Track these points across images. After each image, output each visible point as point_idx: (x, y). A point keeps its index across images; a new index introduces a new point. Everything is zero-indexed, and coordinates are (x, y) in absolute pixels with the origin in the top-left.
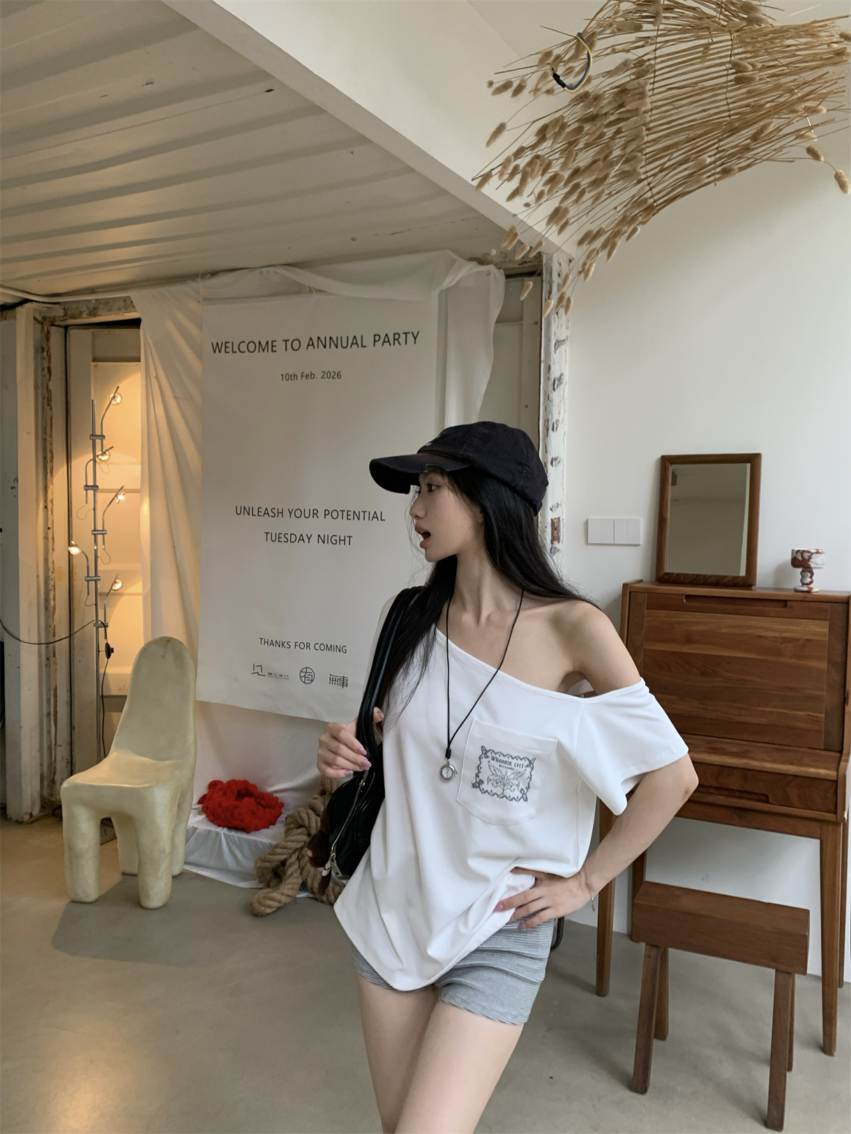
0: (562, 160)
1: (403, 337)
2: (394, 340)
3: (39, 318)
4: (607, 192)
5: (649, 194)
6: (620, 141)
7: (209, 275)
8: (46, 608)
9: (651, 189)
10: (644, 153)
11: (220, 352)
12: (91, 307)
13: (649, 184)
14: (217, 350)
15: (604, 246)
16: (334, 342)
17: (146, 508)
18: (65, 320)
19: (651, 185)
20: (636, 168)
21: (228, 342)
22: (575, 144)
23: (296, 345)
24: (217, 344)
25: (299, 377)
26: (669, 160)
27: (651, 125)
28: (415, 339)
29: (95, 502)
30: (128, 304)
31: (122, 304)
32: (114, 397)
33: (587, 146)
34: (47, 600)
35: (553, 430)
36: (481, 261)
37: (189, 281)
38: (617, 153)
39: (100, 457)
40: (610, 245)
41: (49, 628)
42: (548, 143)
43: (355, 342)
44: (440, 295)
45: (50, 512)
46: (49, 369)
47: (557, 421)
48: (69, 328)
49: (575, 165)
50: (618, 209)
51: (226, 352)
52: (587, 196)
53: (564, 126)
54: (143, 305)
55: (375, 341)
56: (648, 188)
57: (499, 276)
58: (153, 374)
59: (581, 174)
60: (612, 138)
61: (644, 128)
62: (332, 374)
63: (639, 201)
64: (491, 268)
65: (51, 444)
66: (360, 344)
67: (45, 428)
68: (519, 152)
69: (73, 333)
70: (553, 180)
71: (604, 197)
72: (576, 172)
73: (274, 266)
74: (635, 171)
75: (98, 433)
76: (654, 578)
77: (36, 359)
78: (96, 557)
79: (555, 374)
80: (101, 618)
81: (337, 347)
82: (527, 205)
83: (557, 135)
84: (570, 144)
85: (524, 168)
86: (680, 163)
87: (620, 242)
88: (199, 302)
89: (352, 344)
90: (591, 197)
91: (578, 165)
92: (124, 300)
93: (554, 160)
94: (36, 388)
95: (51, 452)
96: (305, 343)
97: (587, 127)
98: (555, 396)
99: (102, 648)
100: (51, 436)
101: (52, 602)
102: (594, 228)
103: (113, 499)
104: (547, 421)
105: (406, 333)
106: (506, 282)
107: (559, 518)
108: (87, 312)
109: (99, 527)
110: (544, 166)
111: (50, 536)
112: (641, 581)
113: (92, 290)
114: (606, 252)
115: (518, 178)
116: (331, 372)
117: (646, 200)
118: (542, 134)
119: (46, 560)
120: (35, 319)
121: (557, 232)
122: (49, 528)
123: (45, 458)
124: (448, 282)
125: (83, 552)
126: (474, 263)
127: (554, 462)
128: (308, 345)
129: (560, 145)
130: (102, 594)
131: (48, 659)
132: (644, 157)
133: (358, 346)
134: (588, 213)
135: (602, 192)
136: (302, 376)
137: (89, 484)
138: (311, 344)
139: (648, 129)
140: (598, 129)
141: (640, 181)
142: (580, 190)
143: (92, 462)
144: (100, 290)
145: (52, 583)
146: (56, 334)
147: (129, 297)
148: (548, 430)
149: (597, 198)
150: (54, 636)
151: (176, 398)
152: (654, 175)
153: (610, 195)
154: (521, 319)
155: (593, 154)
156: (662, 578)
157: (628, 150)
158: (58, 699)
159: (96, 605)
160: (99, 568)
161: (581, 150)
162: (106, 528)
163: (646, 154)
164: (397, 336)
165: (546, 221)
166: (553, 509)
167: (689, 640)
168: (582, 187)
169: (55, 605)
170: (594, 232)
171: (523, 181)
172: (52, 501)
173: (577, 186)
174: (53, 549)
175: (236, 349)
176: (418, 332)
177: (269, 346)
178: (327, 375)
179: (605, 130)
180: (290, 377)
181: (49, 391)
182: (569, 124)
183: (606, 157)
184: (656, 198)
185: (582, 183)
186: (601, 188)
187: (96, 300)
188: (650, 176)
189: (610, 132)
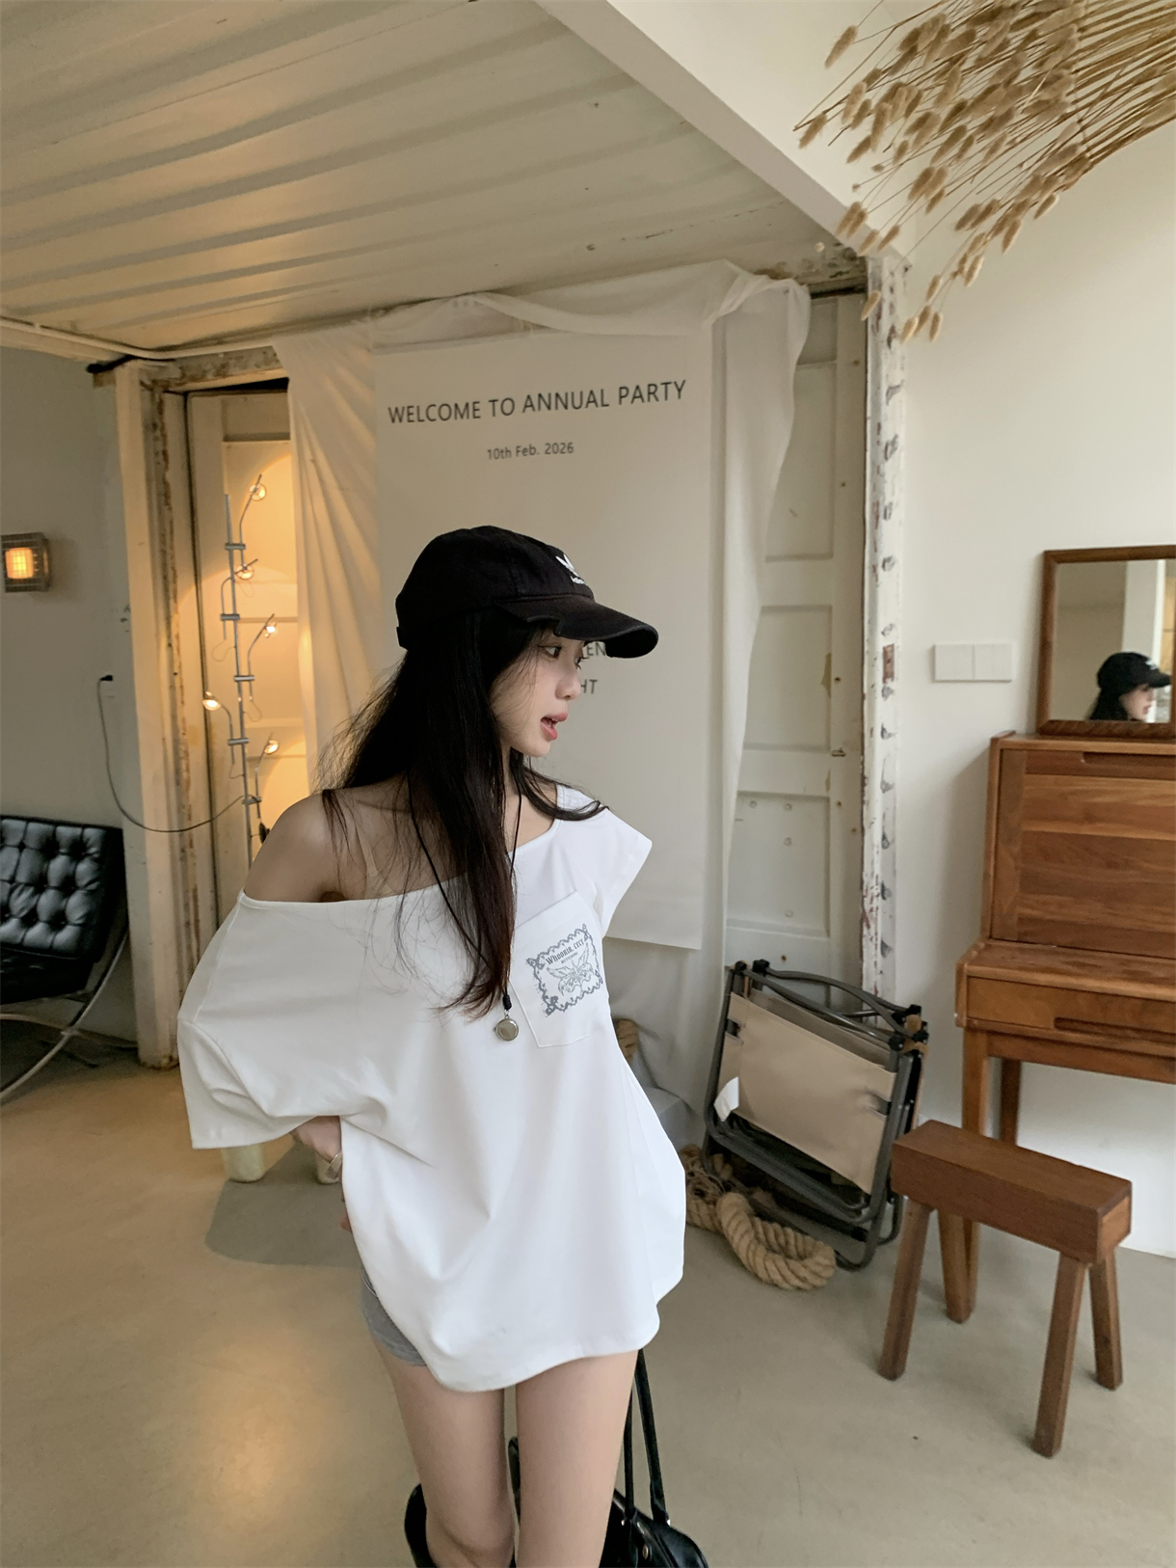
0: (939, 90)
1: (661, 389)
2: (649, 393)
3: (148, 383)
4: (1009, 138)
5: (1080, 138)
6: (1034, 53)
7: (381, 312)
8: (178, 783)
9: (1083, 129)
10: (1074, 70)
11: (401, 420)
12: (218, 363)
13: (1080, 121)
14: (397, 419)
15: (998, 229)
16: (562, 401)
17: (306, 642)
18: (184, 383)
19: (1084, 123)
20: (1060, 95)
21: (412, 407)
22: (961, 61)
23: (508, 406)
24: (397, 410)
25: (514, 452)
26: (1118, 77)
27: (1089, 21)
28: (679, 390)
29: (236, 637)
30: (269, 358)
31: (260, 358)
32: (255, 490)
33: (981, 62)
34: (178, 771)
35: (885, 517)
36: (775, 274)
37: (353, 321)
38: (1027, 72)
39: (240, 574)
40: (1007, 227)
41: (183, 808)
42: (916, 62)
43: (592, 400)
44: (714, 326)
45: (175, 652)
46: (165, 453)
47: (891, 504)
48: (191, 395)
49: (956, 97)
50: (1025, 166)
51: (410, 421)
52: (976, 147)
53: (944, 31)
54: (290, 358)
55: (621, 397)
56: (1078, 128)
57: (803, 294)
58: (308, 455)
59: (969, 111)
60: (1021, 48)
61: (1075, 27)
62: (561, 447)
63: (1062, 149)
64: (790, 283)
65: (173, 557)
66: (599, 402)
67: (163, 536)
68: (873, 78)
69: (196, 402)
70: (922, 123)
71: (1004, 147)
72: (960, 109)
73: (473, 293)
74: (1057, 101)
75: (236, 540)
76: (1033, 728)
77: (146, 440)
78: (242, 713)
79: (886, 436)
80: (252, 792)
81: (566, 407)
82: (878, 168)
83: (934, 45)
84: (953, 61)
85: (878, 105)
86: (1138, 80)
87: (1026, 219)
88: (369, 350)
89: (589, 402)
90: (982, 150)
91: (963, 96)
92: (264, 353)
93: (926, 90)
94: (148, 480)
95: (174, 569)
96: (520, 404)
97: (982, 31)
98: (888, 467)
99: (256, 831)
100: (172, 548)
101: (185, 775)
102: (983, 200)
103: (260, 633)
104: (876, 505)
105: (666, 384)
106: (812, 305)
107: (892, 646)
108: (213, 371)
109: (244, 671)
110: (910, 100)
111: (178, 685)
112: (1013, 733)
113: (219, 340)
114: (1000, 238)
115: (868, 122)
116: (559, 443)
117: (1073, 148)
118: (910, 46)
119: (174, 717)
120: (142, 383)
121: (924, 209)
122: (175, 674)
123: (165, 578)
124: (727, 306)
125: (223, 707)
126: (764, 278)
127: (887, 564)
128: (526, 406)
129: (936, 64)
130: (251, 760)
131: (183, 851)
132: (1073, 76)
133: (597, 406)
134: (975, 175)
135: (1002, 139)
136: (518, 452)
137: (227, 612)
138: (529, 404)
139: (1082, 30)
140: (1001, 33)
141: (1065, 117)
142: (965, 138)
143: (230, 581)
144: (229, 339)
145: (183, 747)
146: (171, 403)
147: (270, 348)
148: (877, 517)
149: (993, 149)
150: (190, 818)
151: (342, 489)
152: (1091, 105)
153: (1013, 144)
154: (834, 358)
155: (990, 76)
156: (1046, 728)
157: (1049, 65)
158: (200, 903)
159: (244, 775)
160: (248, 725)
161: (971, 69)
162: (253, 673)
163: (1077, 71)
164: (652, 389)
165: (908, 191)
166: (886, 633)
167: (1089, 816)
168: (968, 134)
169: (189, 778)
170: (982, 208)
171: (878, 126)
172: (178, 637)
173: (961, 130)
174: (183, 702)
175: (423, 416)
176: (684, 382)
177: (470, 410)
178: (553, 448)
179: (1010, 35)
180: (502, 453)
181: (166, 484)
182: (953, 27)
183: (1009, 82)
184: (1091, 143)
185: (969, 127)
186: (997, 135)
187: (225, 353)
188: (1083, 108)
189: (1016, 38)
